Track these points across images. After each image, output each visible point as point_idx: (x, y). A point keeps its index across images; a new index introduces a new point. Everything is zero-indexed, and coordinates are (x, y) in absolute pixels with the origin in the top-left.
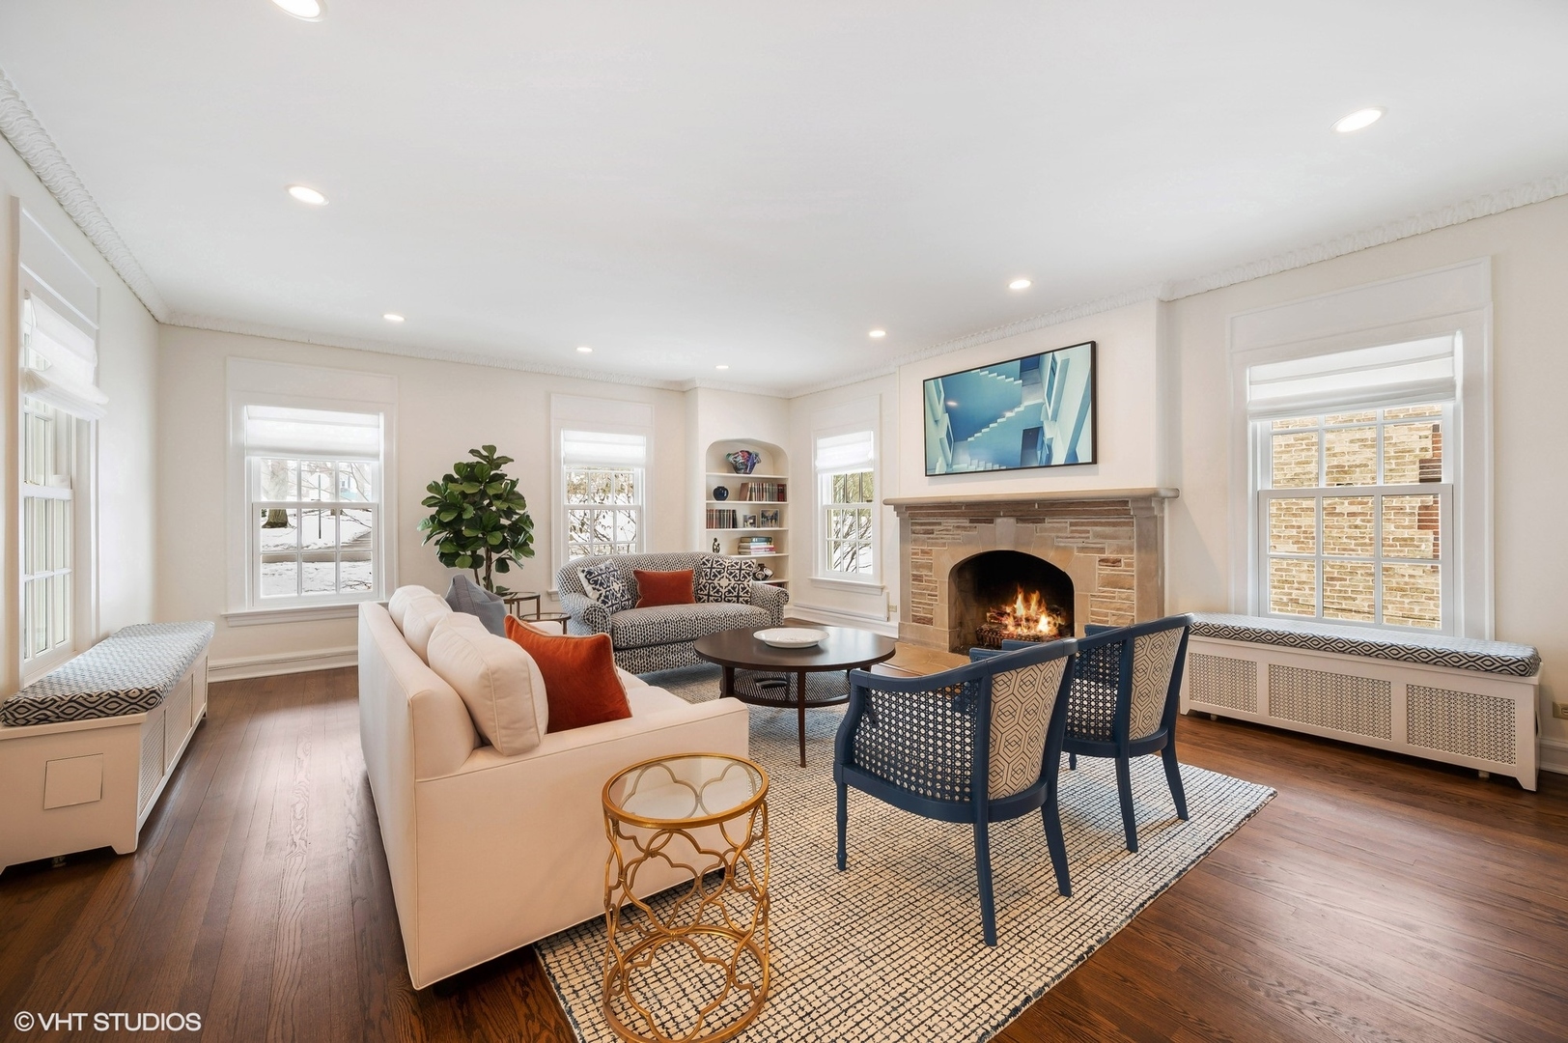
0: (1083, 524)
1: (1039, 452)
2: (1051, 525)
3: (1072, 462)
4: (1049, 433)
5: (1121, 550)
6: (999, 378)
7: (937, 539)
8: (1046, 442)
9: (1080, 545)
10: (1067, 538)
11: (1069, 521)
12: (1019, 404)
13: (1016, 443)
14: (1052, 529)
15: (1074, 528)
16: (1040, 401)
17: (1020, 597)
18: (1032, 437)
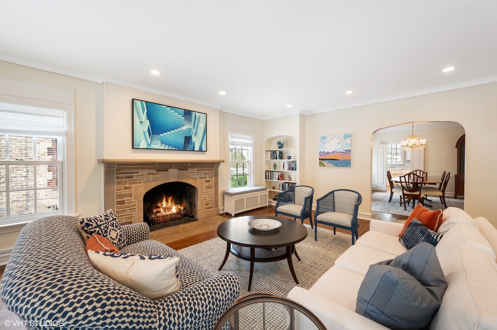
0: (200, 170)
1: (190, 145)
2: (191, 171)
3: (201, 150)
4: (194, 139)
5: (210, 177)
6: (175, 113)
7: (136, 180)
8: (193, 142)
9: (200, 177)
10: (196, 175)
11: (196, 169)
12: (183, 126)
13: (182, 141)
14: (191, 173)
15: (198, 172)
16: (191, 127)
17: (164, 199)
18: (188, 139)
